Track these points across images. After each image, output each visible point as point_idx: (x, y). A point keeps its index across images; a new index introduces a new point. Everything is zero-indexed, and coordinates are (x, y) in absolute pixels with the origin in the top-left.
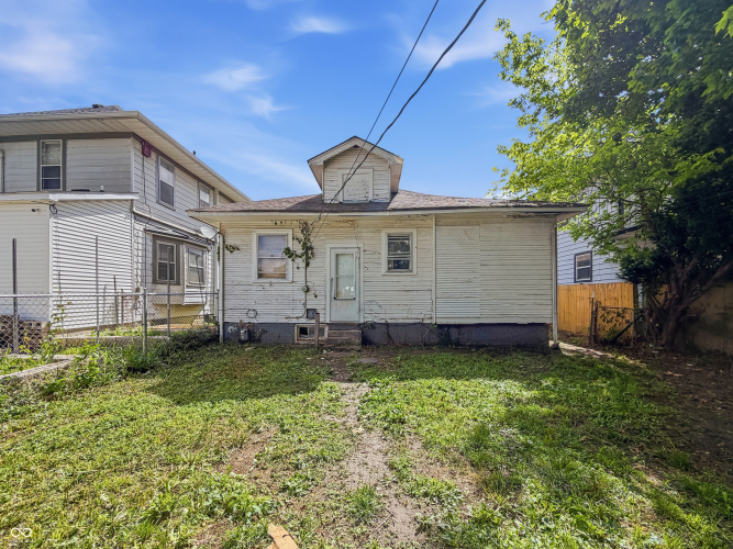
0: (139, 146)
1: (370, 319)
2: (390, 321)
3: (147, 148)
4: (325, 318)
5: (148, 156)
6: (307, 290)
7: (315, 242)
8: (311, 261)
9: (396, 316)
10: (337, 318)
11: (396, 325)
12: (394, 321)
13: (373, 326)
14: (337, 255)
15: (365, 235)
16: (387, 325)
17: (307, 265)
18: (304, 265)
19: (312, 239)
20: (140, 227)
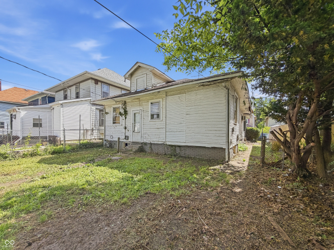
0: (93, 81)
1: (145, 141)
2: (152, 142)
3: (97, 81)
4: (130, 140)
5: (97, 84)
6: (125, 128)
7: (128, 109)
8: (127, 116)
9: (154, 140)
10: (134, 140)
11: (154, 144)
12: (153, 142)
13: (146, 144)
14: (135, 114)
15: (144, 104)
16: (151, 144)
17: (126, 118)
18: (124, 118)
19: (127, 108)
20: (94, 108)
